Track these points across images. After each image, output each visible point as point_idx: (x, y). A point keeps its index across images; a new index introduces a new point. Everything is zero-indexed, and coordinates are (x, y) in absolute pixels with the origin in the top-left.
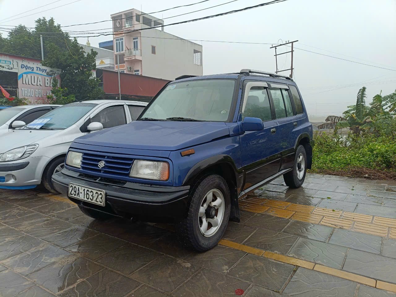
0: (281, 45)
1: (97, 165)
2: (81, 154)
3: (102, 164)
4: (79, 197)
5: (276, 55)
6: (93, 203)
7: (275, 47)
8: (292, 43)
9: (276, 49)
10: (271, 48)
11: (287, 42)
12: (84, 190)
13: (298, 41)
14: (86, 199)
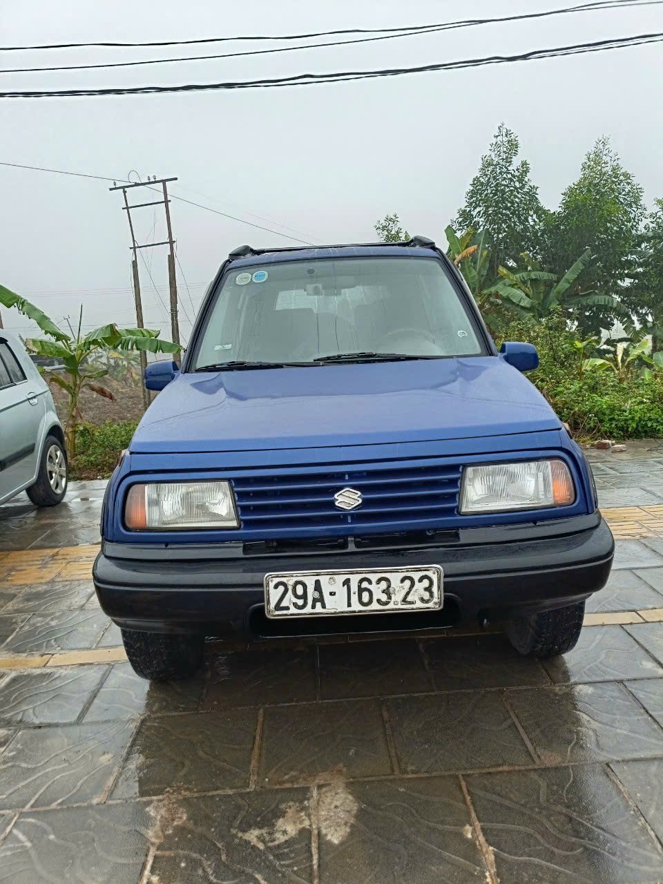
0: (137, 185)
1: (331, 505)
2: (225, 484)
3: (348, 499)
4: (324, 606)
5: (127, 208)
6: (393, 610)
7: (123, 188)
8: (164, 182)
9: (125, 192)
10: (111, 189)
11: (152, 180)
12: (347, 582)
13: (176, 179)
14: (356, 607)
